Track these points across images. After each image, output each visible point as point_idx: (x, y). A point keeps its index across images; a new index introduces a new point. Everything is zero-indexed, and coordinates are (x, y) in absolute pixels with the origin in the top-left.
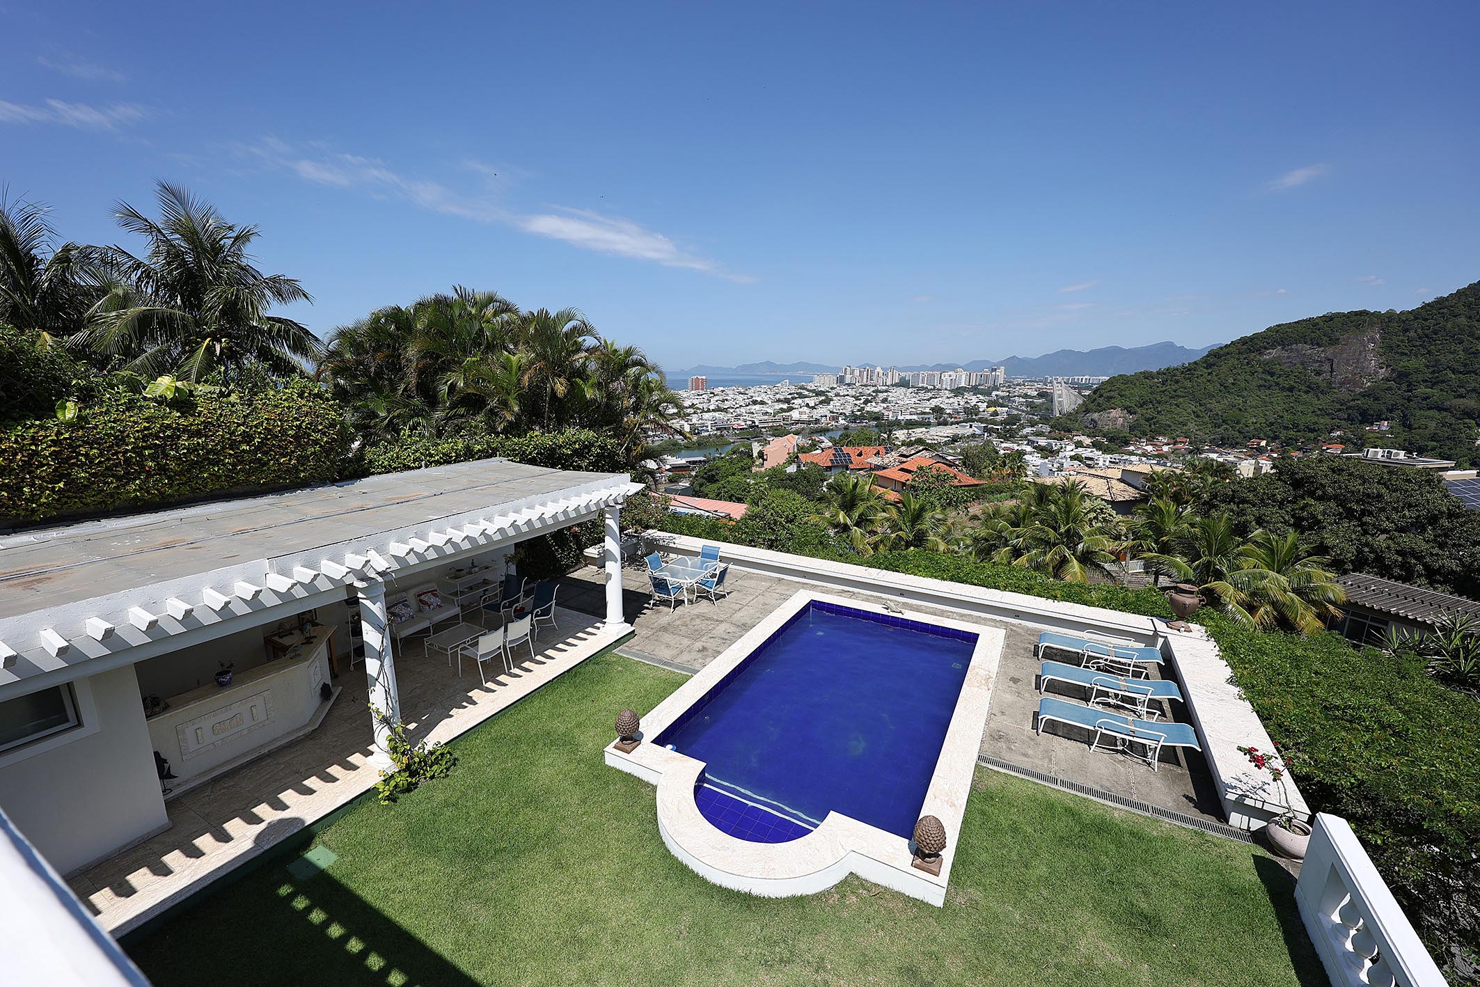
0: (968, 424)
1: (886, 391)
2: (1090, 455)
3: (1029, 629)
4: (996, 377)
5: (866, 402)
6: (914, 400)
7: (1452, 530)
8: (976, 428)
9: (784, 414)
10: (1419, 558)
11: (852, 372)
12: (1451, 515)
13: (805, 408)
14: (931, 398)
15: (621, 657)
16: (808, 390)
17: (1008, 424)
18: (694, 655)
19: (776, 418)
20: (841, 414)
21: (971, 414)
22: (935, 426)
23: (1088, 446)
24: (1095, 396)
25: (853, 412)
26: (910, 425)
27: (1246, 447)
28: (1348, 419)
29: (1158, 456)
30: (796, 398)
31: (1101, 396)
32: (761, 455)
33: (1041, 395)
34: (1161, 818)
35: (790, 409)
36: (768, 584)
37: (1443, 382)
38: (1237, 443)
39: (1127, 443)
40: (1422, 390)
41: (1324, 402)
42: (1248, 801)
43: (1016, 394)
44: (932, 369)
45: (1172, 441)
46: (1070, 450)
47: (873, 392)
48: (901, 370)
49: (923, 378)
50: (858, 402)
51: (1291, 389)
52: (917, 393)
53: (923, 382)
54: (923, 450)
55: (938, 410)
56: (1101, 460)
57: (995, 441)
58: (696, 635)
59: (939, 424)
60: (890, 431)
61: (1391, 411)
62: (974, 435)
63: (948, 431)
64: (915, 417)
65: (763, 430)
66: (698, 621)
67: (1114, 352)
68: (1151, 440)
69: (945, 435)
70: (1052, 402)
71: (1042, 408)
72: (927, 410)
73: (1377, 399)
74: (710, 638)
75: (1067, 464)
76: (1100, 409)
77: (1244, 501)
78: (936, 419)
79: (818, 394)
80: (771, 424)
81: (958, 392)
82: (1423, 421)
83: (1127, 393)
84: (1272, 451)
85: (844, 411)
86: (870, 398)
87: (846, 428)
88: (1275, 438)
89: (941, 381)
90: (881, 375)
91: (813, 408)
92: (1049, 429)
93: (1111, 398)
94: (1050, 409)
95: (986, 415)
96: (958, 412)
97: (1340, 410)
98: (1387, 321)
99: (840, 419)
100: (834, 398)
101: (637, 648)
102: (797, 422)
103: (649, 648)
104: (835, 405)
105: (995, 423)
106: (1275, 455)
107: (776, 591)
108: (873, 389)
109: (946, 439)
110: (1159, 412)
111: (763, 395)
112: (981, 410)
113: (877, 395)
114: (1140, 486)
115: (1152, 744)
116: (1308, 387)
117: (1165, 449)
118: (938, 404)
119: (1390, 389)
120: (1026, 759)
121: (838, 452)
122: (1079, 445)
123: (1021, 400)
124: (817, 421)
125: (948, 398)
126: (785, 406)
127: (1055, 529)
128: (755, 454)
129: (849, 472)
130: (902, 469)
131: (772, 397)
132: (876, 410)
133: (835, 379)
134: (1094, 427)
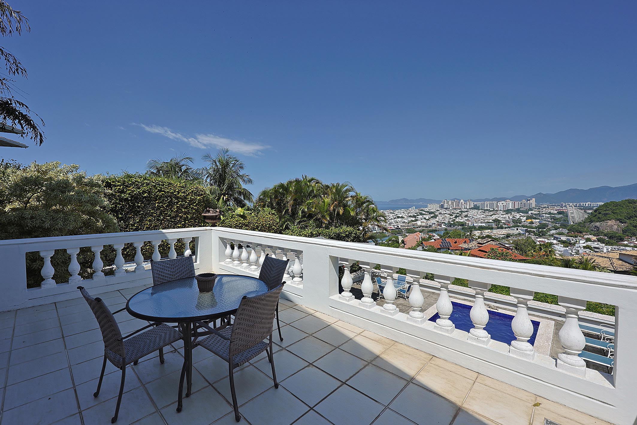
0: (516, 228)
1: (467, 212)
2: (597, 246)
4: (530, 204)
5: (456, 217)
6: (482, 216)
8: (520, 230)
9: (413, 222)
11: (448, 203)
13: (424, 220)
14: (492, 215)
16: (425, 211)
17: (540, 228)
19: (409, 224)
20: (443, 223)
21: (517, 223)
22: (496, 229)
23: (594, 241)
24: (595, 214)
25: (449, 222)
26: (482, 228)
30: (419, 215)
31: (600, 213)
32: (403, 242)
35: (416, 220)
36: (428, 294)
39: (622, 240)
43: (544, 212)
44: (492, 200)
46: (582, 243)
47: (460, 212)
48: (475, 201)
49: (487, 205)
50: (451, 217)
52: (484, 212)
53: (487, 207)
54: (491, 241)
55: (496, 221)
56: (605, 248)
57: (533, 237)
59: (498, 228)
60: (471, 231)
62: (520, 234)
63: (504, 232)
64: (484, 224)
65: (403, 230)
66: (400, 306)
67: (605, 189)
69: (502, 234)
70: (567, 217)
71: (561, 220)
72: (491, 221)
75: (581, 251)
76: (600, 220)
78: (496, 225)
79: (430, 213)
80: (407, 228)
81: (508, 211)
83: (618, 211)
85: (444, 221)
86: (458, 215)
87: (446, 230)
89: (497, 206)
90: (463, 203)
91: (428, 220)
92: (567, 231)
93: (607, 214)
94: (567, 221)
95: (526, 224)
96: (509, 222)
99: (442, 225)
100: (439, 215)
102: (420, 227)
104: (440, 218)
105: (532, 228)
108: (459, 210)
109: (503, 236)
111: (402, 214)
112: (523, 221)
113: (462, 214)
114: (631, 263)
118: (497, 218)
121: (444, 241)
122: (588, 240)
123: (547, 215)
124: (430, 226)
125: (502, 215)
126: (414, 219)
128: (400, 242)
129: (450, 251)
130: (480, 250)
131: (407, 214)
132: (462, 221)
133: (439, 205)
134: (598, 230)
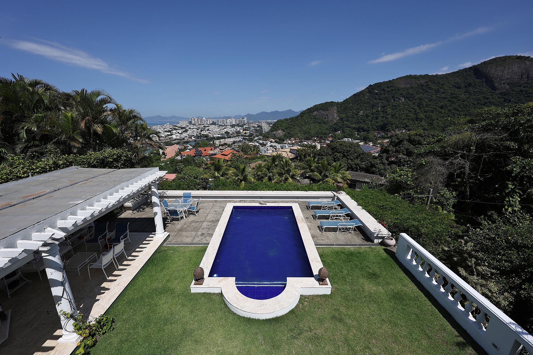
0: (238, 137)
1: (208, 127)
2: (275, 145)
3: (302, 202)
4: (244, 121)
5: (201, 131)
6: (218, 129)
7: (363, 157)
8: (240, 138)
9: (169, 136)
10: (359, 165)
11: (194, 120)
12: (363, 154)
13: (178, 134)
14: (224, 128)
15: (169, 247)
16: (178, 127)
17: (250, 136)
18: (200, 238)
19: (166, 138)
20: (193, 135)
21: (238, 133)
22: (227, 138)
23: (274, 142)
24: (274, 126)
25: (197, 135)
26: (218, 138)
27: (312, 140)
28: (332, 131)
29: (292, 144)
30: (173, 130)
31: (275, 126)
32: (164, 153)
33: (258, 126)
34: (361, 246)
35: (172, 135)
36: (212, 204)
37: (349, 120)
38: (310, 139)
39: (284, 141)
40: (345, 122)
41: (327, 126)
42: (379, 235)
43: (251, 126)
44: (223, 118)
45: (295, 139)
46: (269, 144)
48: (212, 119)
49: (220, 121)
50: (198, 131)
51: (320, 123)
52: (219, 127)
53: (221, 123)
54: (228, 147)
55: (227, 133)
56: (278, 146)
57: (247, 142)
58: (196, 229)
59: (228, 138)
60: (214, 141)
61: (340, 128)
62: (240, 141)
63: (232, 140)
64: (220, 136)
65: (162, 143)
66: (193, 224)
67: (276, 112)
68: (290, 139)
70: (262, 129)
71: (259, 130)
72: (224, 133)
73: (337, 125)
74: (203, 229)
75: (269, 148)
76: (276, 130)
77: (322, 155)
78: (227, 136)
79: (182, 128)
80: (164, 141)
81: (233, 126)
82: (346, 131)
83: (282, 125)
84: (318, 140)
86: (202, 129)
87: (195, 141)
88: (318, 137)
89: (227, 122)
90: (205, 120)
91: (181, 134)
92: (262, 137)
93: (278, 127)
94: (262, 131)
95: (243, 134)
96: (234, 133)
97: (330, 128)
98: (337, 104)
99: (192, 137)
100: (189, 130)
101: (174, 241)
102: (175, 139)
103: (179, 240)
104: (190, 132)
105: (246, 136)
106: (318, 142)
107: (217, 205)
108: (203, 126)
109: (232, 143)
110: (291, 131)
111: (159, 129)
112: (241, 132)
113: (205, 128)
114: (295, 153)
115: (351, 227)
116: (323, 122)
117: (294, 141)
118: (227, 130)
119: (339, 122)
120: (323, 241)
121: (196, 150)
122: (271, 142)
123: (253, 128)
124: (183, 139)
125: (230, 128)
126: (169, 134)
127: (284, 170)
128: (161, 153)
129: (202, 157)
130: (222, 155)
131: (163, 130)
132: (206, 133)
133: (188, 122)
134: (275, 136)
